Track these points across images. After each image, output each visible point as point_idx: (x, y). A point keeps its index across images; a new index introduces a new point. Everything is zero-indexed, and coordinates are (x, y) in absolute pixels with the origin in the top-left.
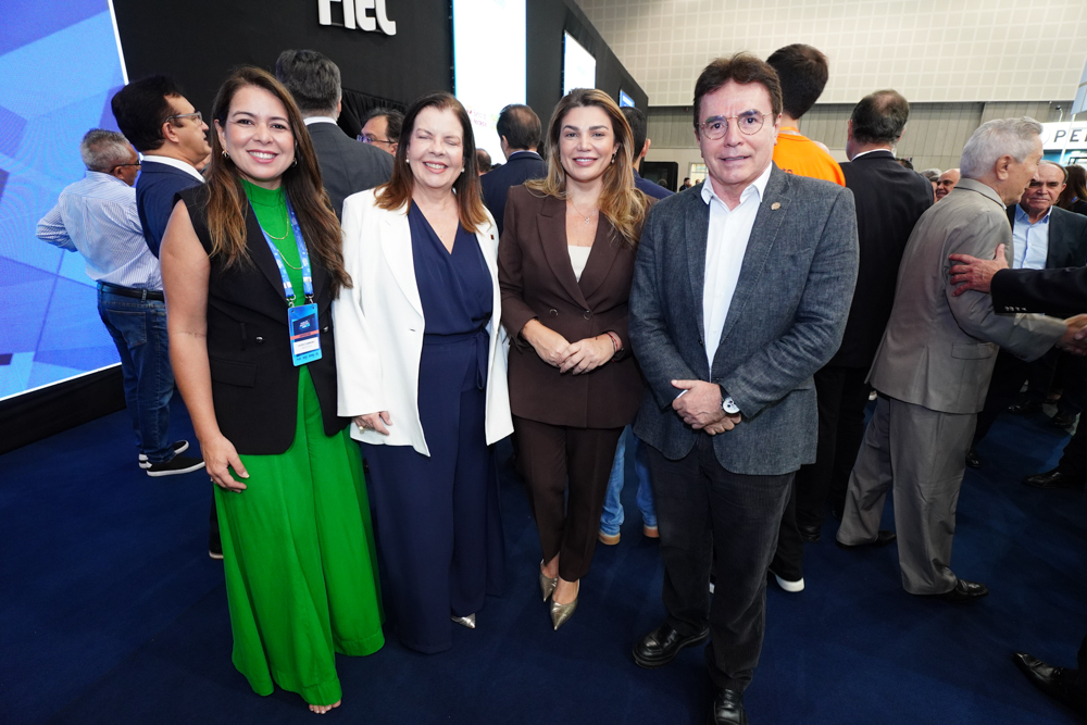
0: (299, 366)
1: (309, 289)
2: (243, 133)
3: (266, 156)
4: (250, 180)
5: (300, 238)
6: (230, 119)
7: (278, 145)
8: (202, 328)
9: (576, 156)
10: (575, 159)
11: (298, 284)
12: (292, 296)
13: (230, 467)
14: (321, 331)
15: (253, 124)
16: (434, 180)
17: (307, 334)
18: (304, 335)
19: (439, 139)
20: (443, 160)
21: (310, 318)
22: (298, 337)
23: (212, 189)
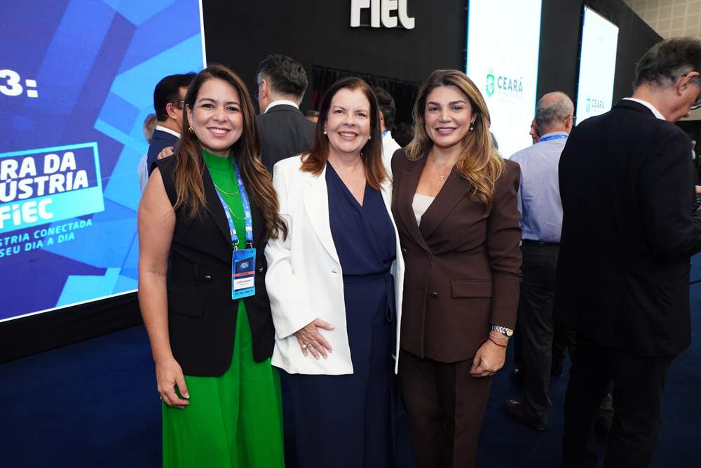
0: (238, 300)
1: (250, 236)
2: (205, 114)
3: (221, 132)
4: (208, 150)
5: (244, 195)
6: (197, 104)
7: (231, 123)
8: (163, 269)
9: (438, 125)
10: (437, 129)
11: (242, 232)
12: (236, 241)
13: (176, 387)
14: (257, 271)
15: (214, 107)
16: (347, 146)
17: (245, 274)
18: (243, 274)
19: (351, 113)
20: (355, 130)
21: (249, 260)
22: (238, 275)
23: (180, 158)
